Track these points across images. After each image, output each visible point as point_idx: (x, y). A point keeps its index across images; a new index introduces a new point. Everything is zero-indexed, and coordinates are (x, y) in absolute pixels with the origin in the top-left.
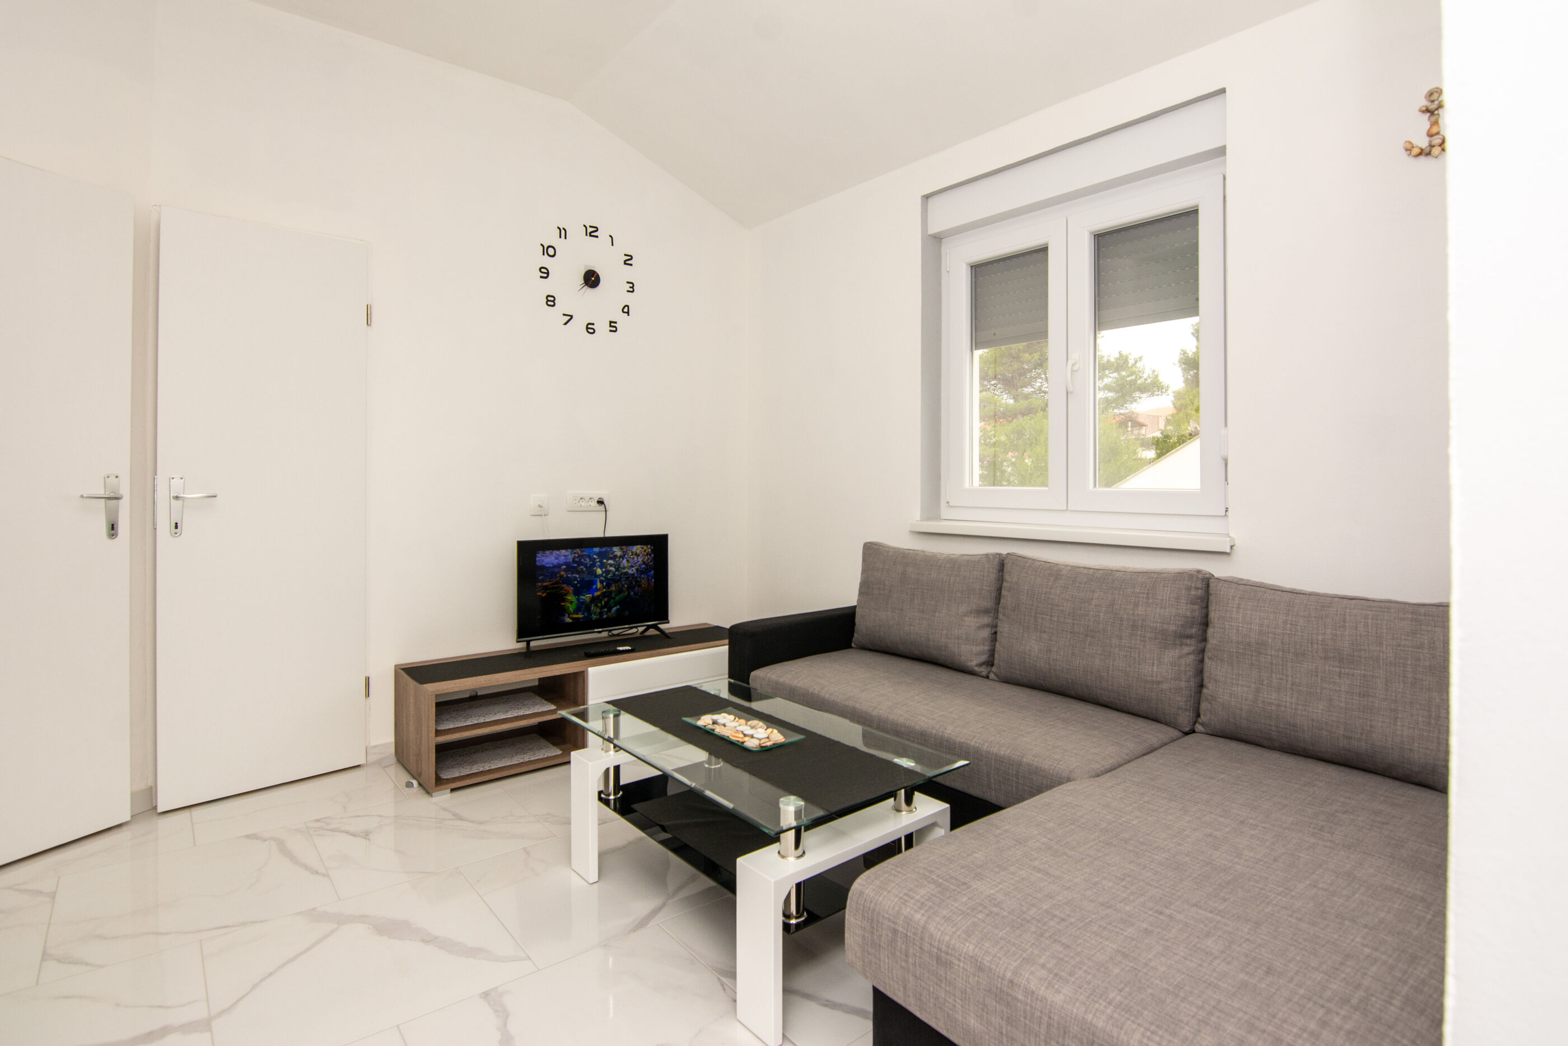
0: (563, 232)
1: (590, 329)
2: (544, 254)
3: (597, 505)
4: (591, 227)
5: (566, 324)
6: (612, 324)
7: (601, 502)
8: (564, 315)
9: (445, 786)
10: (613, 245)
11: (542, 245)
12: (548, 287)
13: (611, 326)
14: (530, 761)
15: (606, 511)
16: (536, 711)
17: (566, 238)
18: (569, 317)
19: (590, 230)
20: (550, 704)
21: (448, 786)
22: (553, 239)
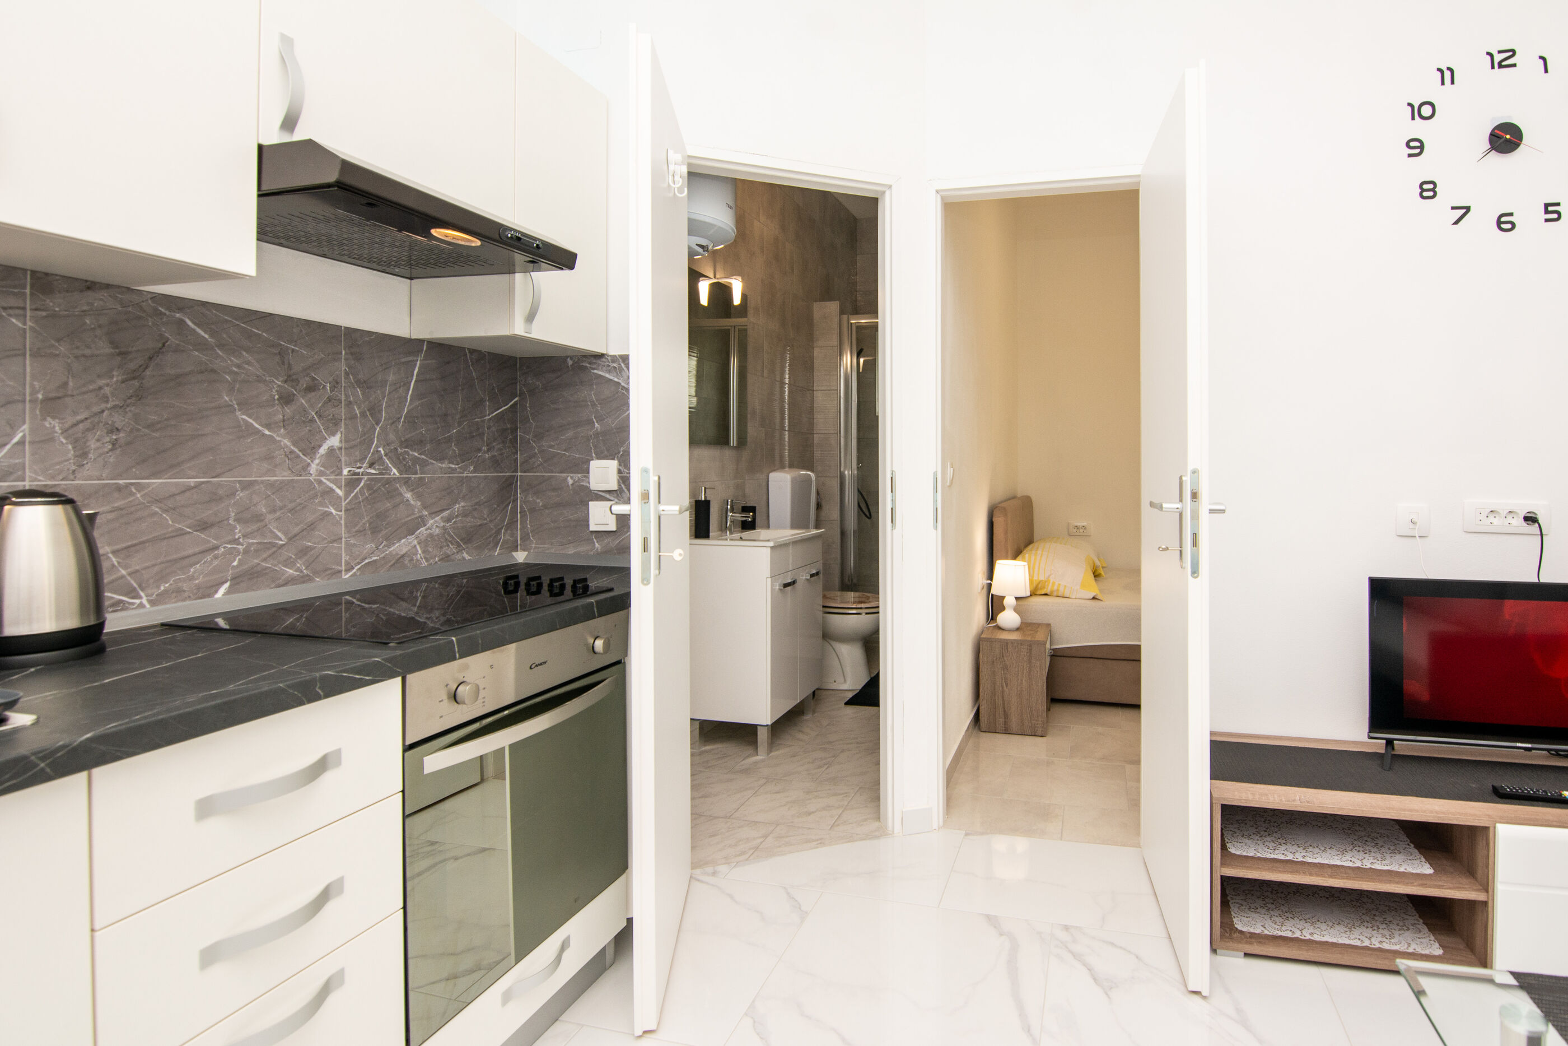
0: (1447, 75)
1: (1505, 223)
2: (1413, 118)
3: (1524, 524)
4: (1500, 52)
5: (1456, 223)
6: (1550, 209)
7: (1531, 519)
8: (1453, 208)
9: (1236, 945)
10: (1546, 71)
11: (1409, 104)
12: (1423, 168)
13: (1547, 212)
14: (1380, 950)
15: (1542, 535)
16: (1394, 868)
17: (1453, 82)
18: (1464, 211)
19: (1498, 58)
20: (1423, 860)
21: (1240, 946)
22: (1430, 89)
